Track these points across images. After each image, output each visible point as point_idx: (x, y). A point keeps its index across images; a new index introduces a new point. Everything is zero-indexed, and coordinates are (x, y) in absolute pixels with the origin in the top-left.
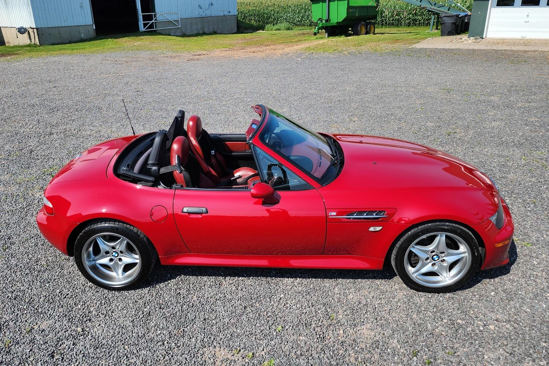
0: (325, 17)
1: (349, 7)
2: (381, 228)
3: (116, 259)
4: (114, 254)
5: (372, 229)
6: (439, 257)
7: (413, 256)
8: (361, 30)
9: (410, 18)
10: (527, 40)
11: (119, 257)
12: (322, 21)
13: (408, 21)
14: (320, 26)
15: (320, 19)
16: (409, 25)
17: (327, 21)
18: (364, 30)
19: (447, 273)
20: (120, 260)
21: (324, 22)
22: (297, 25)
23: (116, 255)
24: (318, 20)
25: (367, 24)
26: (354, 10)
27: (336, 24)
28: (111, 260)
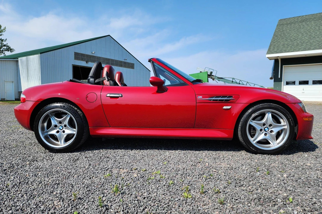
2: (231, 107)
3: (61, 131)
4: (60, 127)
5: (225, 107)
6: (269, 129)
7: (252, 129)
10: (305, 101)
11: (63, 130)
19: (275, 141)
20: (64, 132)
23: (62, 128)
28: (58, 132)
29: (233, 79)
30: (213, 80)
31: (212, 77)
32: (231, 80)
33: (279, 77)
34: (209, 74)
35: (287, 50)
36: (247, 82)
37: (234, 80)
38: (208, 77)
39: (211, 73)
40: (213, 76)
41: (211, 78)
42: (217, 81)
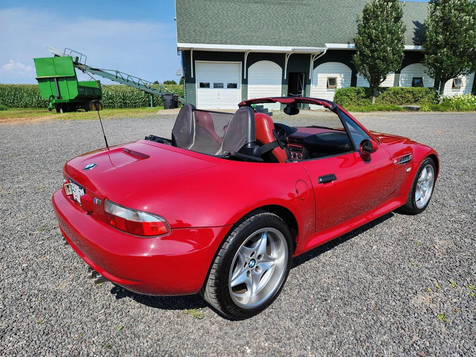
0: (56, 94)
1: (79, 87)
8: (92, 107)
9: (121, 102)
12: (54, 98)
13: (120, 104)
14: (54, 101)
15: (52, 96)
16: (121, 107)
17: (59, 98)
18: (94, 107)
21: (56, 98)
22: (11, 107)
24: (50, 97)
25: (95, 103)
26: (83, 90)
27: (69, 101)
29: (117, 72)
30: (83, 72)
31: (80, 66)
32: (115, 74)
33: (192, 77)
34: (74, 60)
35: (202, 41)
36: (140, 79)
37: (118, 75)
38: (74, 67)
39: (77, 58)
40: (81, 64)
41: (80, 68)
42: (90, 74)
